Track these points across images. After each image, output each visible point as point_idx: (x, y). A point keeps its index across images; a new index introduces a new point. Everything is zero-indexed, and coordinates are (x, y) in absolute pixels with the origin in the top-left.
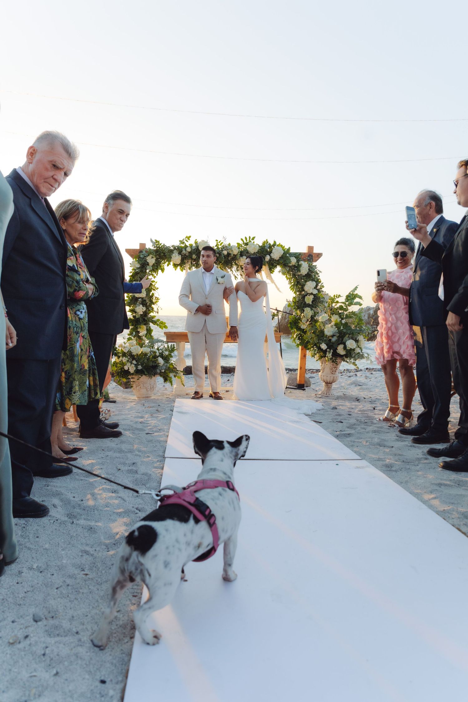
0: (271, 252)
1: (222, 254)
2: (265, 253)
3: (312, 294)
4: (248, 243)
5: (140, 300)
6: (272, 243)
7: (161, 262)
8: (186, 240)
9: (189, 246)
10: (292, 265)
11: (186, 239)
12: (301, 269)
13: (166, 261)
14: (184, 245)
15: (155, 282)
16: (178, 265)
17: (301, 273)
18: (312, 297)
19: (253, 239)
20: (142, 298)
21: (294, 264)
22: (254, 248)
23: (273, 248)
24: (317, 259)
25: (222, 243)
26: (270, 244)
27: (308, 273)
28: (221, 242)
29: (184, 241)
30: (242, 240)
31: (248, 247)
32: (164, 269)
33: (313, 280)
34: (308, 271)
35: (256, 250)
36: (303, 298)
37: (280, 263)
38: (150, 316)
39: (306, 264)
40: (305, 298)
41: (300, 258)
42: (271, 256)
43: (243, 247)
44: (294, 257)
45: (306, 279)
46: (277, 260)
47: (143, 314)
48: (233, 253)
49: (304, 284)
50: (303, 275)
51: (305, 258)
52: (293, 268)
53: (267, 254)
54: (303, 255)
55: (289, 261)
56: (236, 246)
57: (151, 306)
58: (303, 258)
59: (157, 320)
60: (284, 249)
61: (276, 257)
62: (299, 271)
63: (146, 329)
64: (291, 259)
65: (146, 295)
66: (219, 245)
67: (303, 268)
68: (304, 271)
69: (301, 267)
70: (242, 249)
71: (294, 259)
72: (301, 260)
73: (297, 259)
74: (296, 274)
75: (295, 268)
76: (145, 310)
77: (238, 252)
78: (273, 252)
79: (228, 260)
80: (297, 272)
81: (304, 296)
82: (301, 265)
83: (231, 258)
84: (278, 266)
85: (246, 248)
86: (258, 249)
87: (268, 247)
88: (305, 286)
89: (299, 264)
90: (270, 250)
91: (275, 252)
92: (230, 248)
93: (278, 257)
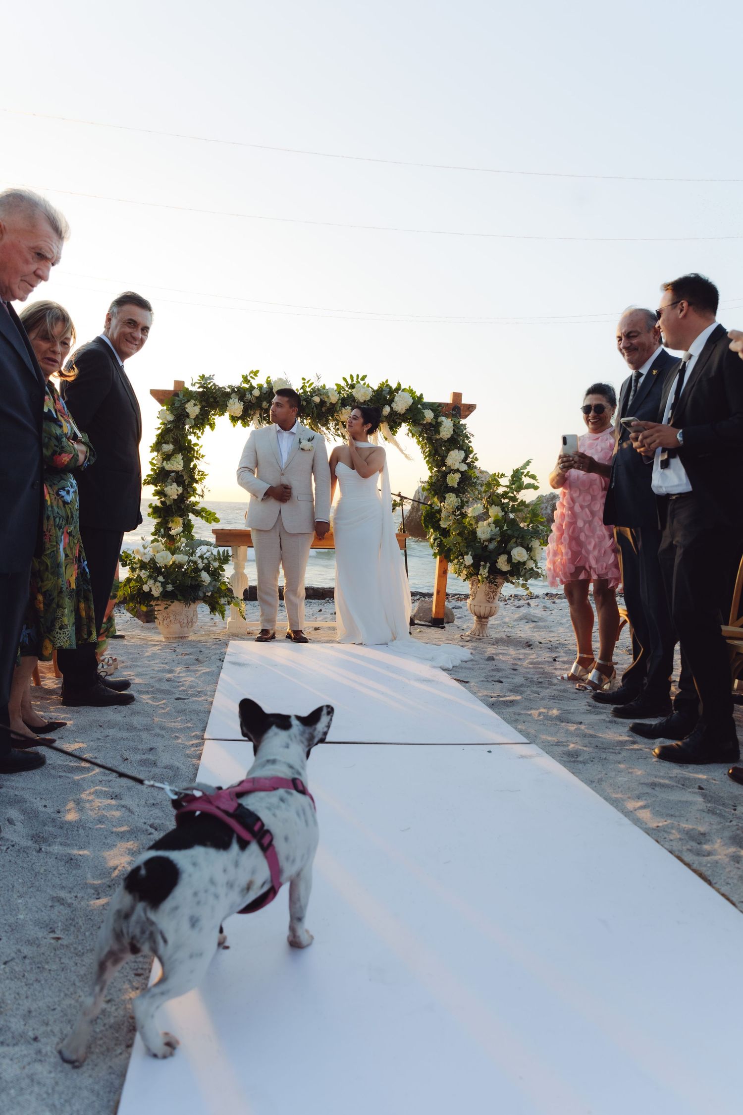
0: (392, 401)
1: (312, 403)
2: (382, 402)
3: (458, 471)
4: (354, 384)
5: (173, 474)
6: (394, 386)
7: (210, 412)
8: (251, 377)
9: (256, 387)
10: (427, 423)
11: (251, 375)
12: (442, 429)
13: (219, 411)
14: (249, 385)
15: (198, 445)
16: (238, 418)
18: (458, 476)
19: (363, 378)
20: (177, 472)
21: (430, 421)
22: (365, 393)
23: (395, 394)
24: (467, 413)
25: (312, 383)
26: (391, 388)
27: (452, 436)
28: (310, 383)
29: (249, 378)
30: (344, 379)
31: (354, 392)
32: (214, 423)
33: (460, 448)
34: (452, 433)
35: (367, 397)
36: (443, 477)
37: (407, 419)
38: (190, 501)
39: (449, 422)
40: (447, 477)
41: (440, 412)
42: (392, 408)
43: (345, 391)
44: (430, 409)
45: (448, 447)
46: (402, 414)
47: (178, 499)
48: (330, 401)
49: (446, 455)
50: (444, 439)
51: (447, 412)
52: (428, 427)
53: (386, 404)
54: (445, 407)
55: (422, 415)
56: (334, 390)
57: (192, 486)
58: (445, 412)
59: (201, 508)
60: (412, 397)
61: (401, 409)
62: (438, 433)
63: (182, 524)
64: (424, 413)
65: (183, 467)
66: (306, 386)
67: (445, 429)
68: (446, 432)
69: (442, 426)
70: (345, 395)
71: (430, 412)
72: (441, 414)
73: (435, 413)
74: (433, 437)
75: (431, 427)
76: (183, 492)
77: (338, 399)
78: (396, 401)
79: (322, 412)
80: (434, 433)
81: (445, 473)
82: (441, 423)
83: (326, 408)
84: (403, 423)
85: (352, 394)
86: (370, 396)
87: (388, 393)
88: (448, 457)
89: (438, 421)
90: (391, 397)
91: (398, 401)
92: (325, 392)
93: (403, 409)
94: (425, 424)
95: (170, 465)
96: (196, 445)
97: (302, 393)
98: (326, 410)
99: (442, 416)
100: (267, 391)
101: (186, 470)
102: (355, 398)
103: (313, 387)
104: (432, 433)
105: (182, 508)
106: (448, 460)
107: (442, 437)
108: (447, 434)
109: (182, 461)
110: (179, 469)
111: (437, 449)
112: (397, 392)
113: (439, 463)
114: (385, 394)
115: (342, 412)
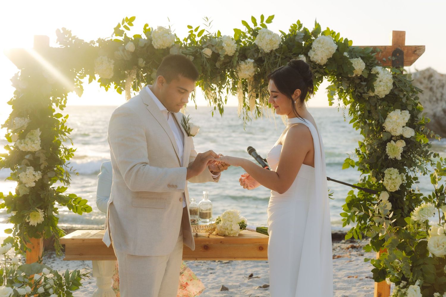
0: (309, 47)
2: (295, 50)
3: (401, 137)
4: (258, 29)
5: (27, 157)
8: (126, 27)
9: (133, 38)
10: (356, 75)
11: (126, 24)
12: (376, 84)
13: (86, 73)
14: (123, 37)
15: (62, 116)
16: (111, 80)
17: (376, 93)
18: (401, 145)
19: (270, 20)
20: (33, 153)
21: (360, 73)
22: (271, 40)
23: (313, 38)
24: (412, 58)
26: (305, 31)
27: (392, 92)
28: (199, 30)
29: (122, 28)
30: (245, 23)
31: (256, 42)
32: (82, 87)
33: (403, 107)
34: (391, 87)
35: (274, 46)
36: (380, 147)
37: (329, 71)
38: (53, 188)
39: (387, 74)
40: (386, 148)
41: (374, 59)
42: (309, 57)
43: (247, 38)
44: (360, 58)
45: (386, 106)
46: (322, 64)
47: (36, 186)
48: (224, 53)
49: (383, 117)
50: (381, 96)
51: (384, 59)
52: (357, 81)
53: (300, 54)
54: (382, 53)
55: (349, 66)
56: (231, 38)
57: (54, 168)
58: (382, 61)
59: (68, 195)
60: (336, 41)
61: (321, 59)
62: (370, 89)
63: (43, 217)
64: (352, 63)
65: (41, 146)
66: (195, 35)
67: (381, 82)
68: (382, 87)
69: (376, 80)
70: (245, 44)
71: (360, 61)
72: (376, 62)
73: (367, 62)
74: (366, 94)
75: (362, 81)
76: (41, 177)
77: (237, 49)
78: (314, 48)
79: (215, 67)
80: (366, 90)
81: (384, 141)
82: (376, 75)
83: (221, 63)
84: (324, 77)
85: (254, 42)
86: (279, 43)
87: (302, 38)
88: (386, 120)
89: (372, 73)
90: (306, 44)
91: (316, 48)
92: (218, 41)
93: (323, 59)
94: (354, 78)
95: (23, 145)
96: (59, 115)
97: (189, 44)
98: (221, 65)
99: (378, 64)
100: (145, 44)
101: (44, 150)
102: (258, 47)
103: (203, 37)
104: (363, 90)
105: (42, 197)
106: (386, 123)
107: (378, 94)
108: (384, 90)
109: (39, 139)
110: (36, 149)
111: (371, 111)
112: (314, 37)
113: (375, 128)
114: (299, 40)
115: (241, 67)
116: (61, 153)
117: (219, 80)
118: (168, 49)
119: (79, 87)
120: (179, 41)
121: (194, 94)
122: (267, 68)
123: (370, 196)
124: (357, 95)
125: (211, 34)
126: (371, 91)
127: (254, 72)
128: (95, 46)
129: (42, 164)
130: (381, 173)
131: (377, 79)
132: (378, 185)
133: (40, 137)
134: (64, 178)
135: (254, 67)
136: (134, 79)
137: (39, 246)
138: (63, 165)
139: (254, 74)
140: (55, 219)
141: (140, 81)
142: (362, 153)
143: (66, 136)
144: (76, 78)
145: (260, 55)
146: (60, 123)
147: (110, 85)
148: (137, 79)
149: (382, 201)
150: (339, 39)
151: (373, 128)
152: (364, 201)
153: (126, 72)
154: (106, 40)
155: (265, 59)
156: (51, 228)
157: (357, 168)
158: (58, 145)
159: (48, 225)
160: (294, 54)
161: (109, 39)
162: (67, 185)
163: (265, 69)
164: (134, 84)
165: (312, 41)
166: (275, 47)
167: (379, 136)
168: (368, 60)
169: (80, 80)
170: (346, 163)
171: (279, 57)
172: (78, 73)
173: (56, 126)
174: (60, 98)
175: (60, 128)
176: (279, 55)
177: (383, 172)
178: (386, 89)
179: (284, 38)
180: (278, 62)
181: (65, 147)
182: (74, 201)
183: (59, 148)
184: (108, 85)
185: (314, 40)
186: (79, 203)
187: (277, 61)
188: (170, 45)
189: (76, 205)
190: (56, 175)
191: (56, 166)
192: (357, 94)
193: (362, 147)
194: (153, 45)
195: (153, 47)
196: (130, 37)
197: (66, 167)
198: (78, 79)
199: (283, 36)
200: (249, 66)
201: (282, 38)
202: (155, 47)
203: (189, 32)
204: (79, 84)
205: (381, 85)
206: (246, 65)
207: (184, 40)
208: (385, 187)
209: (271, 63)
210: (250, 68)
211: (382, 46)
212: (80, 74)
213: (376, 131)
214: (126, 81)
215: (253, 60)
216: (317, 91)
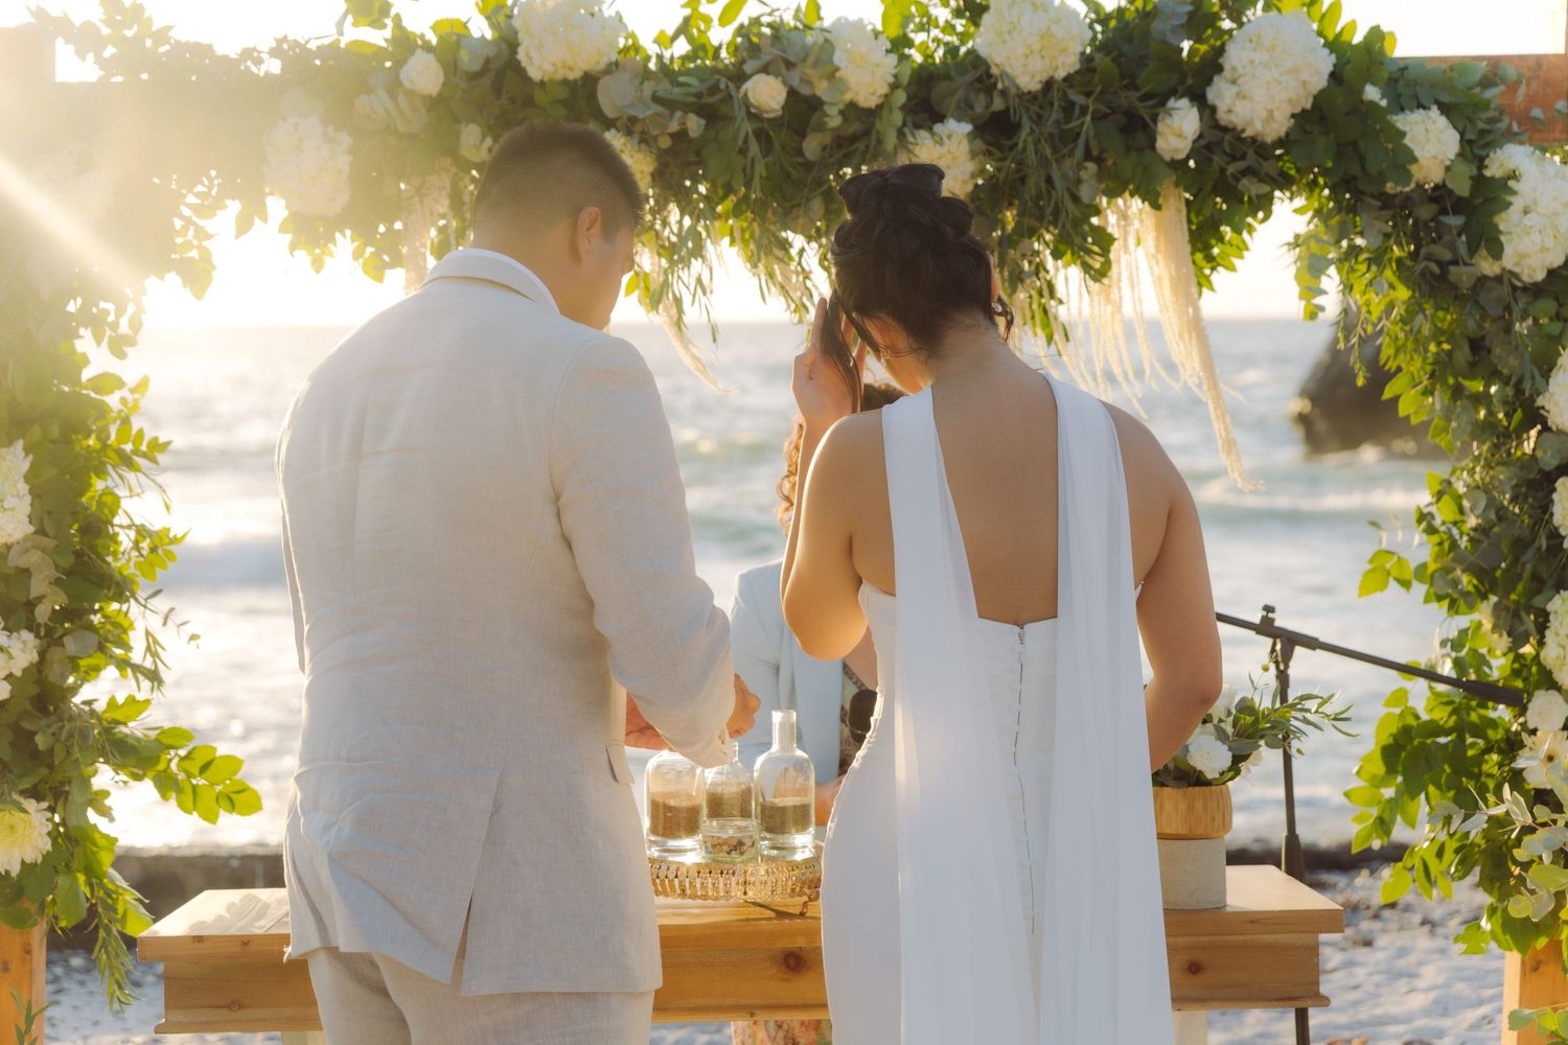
0: (1212, 66)
1: (741, 114)
2: (1149, 78)
9: (433, 39)
10: (1420, 186)
12: (1507, 221)
13: (228, 192)
14: (388, 33)
15: (120, 384)
16: (339, 223)
17: (1508, 261)
21: (1436, 177)
22: (1046, 35)
23: (1227, 24)
31: (983, 41)
32: (206, 258)
35: (1061, 60)
36: (1526, 497)
37: (1298, 170)
38: (88, 703)
39: (1557, 176)
40: (1552, 501)
41: (1497, 114)
42: (1213, 109)
43: (937, 26)
44: (1435, 108)
45: (1551, 319)
46: (1269, 140)
47: (12, 697)
48: (843, 93)
49: (1540, 368)
50: (1530, 275)
51: (1537, 113)
52: (1425, 212)
53: (1174, 93)
54: (1528, 84)
55: (1390, 146)
56: (870, 27)
57: (92, 617)
58: (1525, 120)
59: (153, 734)
60: (1325, 38)
61: (1264, 114)
62: (1483, 244)
63: (49, 834)
64: (1403, 134)
65: (30, 522)
66: (708, 20)
67: (1528, 216)
68: (1536, 237)
69: (1509, 204)
70: (929, 56)
71: (1434, 122)
72: (1502, 125)
73: (1464, 129)
74: (1462, 269)
75: (1444, 212)
76: (35, 657)
77: (895, 76)
78: (1234, 69)
79: (800, 160)
80: (1463, 250)
81: (1540, 471)
82: (1506, 183)
83: (827, 138)
84: (1277, 193)
85: (970, 44)
86: (1079, 49)
87: (1182, 26)
88: (1551, 381)
89: (1488, 173)
90: (1198, 50)
91: (1244, 67)
92: (815, 43)
93: (1277, 115)
94: (1408, 198)
96: (109, 382)
97: (685, 58)
98: (824, 148)
99: (1511, 136)
100: (488, 61)
101: (47, 535)
102: (989, 67)
103: (742, 26)
104: (1453, 249)
105: (40, 748)
106: (1552, 395)
107: (1517, 264)
108: (1544, 249)
109: (23, 488)
110: (10, 535)
111: (1487, 342)
112: (1233, 20)
113: (1501, 416)
114: (1168, 34)
115: (917, 152)
116: (122, 549)
117: (822, 212)
118: (590, 81)
119: (197, 257)
120: (637, 48)
121: (706, 280)
122: (1031, 157)
123: (1482, 712)
124: (1423, 274)
125: (777, 13)
126: (1483, 252)
127: (973, 176)
128: (262, 74)
129: (40, 599)
130: (1529, 609)
131: (1509, 198)
132: (1516, 666)
133: (28, 478)
134: (137, 656)
135: (973, 154)
136: (443, 216)
137: (31, 960)
138: (132, 600)
139: (970, 188)
140: (101, 842)
141: (467, 223)
142: (1444, 523)
143: (139, 474)
144: (182, 217)
145: (998, 104)
146: (114, 415)
147: (335, 245)
148: (455, 217)
149: (1538, 733)
150: (1338, 29)
151: (1491, 413)
152: (1454, 736)
153: (403, 186)
154: (313, 46)
155: (1020, 118)
156: (81, 878)
157: (1420, 589)
158: (106, 511)
159: (67, 866)
160: (1146, 97)
161: (326, 42)
162: (152, 690)
163: (1020, 163)
164: (441, 237)
165: (1226, 37)
166: (1064, 63)
167: (1516, 448)
168: (1468, 118)
169: (202, 223)
170: (1373, 570)
171: (1084, 111)
172: (190, 191)
173: (94, 428)
174: (110, 307)
175: (113, 437)
176: (1083, 103)
177: (1541, 606)
178: (1550, 243)
179: (1098, 28)
180: (1078, 134)
181: (137, 522)
182: (182, 759)
183: (112, 526)
184: (325, 246)
185: (1230, 31)
186: (204, 769)
187: (1077, 126)
188: (597, 63)
189: (189, 776)
190: (101, 648)
191: (97, 606)
192: (1426, 267)
193: (1446, 498)
194: (523, 65)
195: (520, 71)
196: (418, 33)
197: (142, 608)
198: (188, 222)
199: (1093, 16)
200: (949, 152)
201: (1091, 26)
202: (535, 74)
203: (683, 6)
204: (195, 243)
205: (1531, 227)
206: (938, 146)
207: (656, 41)
208: (1550, 673)
209: (1051, 136)
210: (955, 159)
211: (1522, 58)
212: (197, 195)
213: (1507, 428)
214: (405, 224)
215: (967, 122)
216: (1242, 257)
